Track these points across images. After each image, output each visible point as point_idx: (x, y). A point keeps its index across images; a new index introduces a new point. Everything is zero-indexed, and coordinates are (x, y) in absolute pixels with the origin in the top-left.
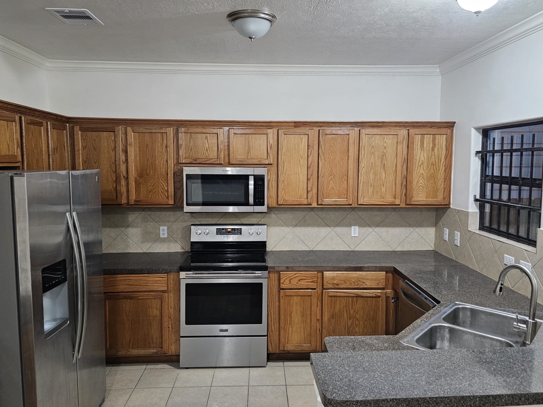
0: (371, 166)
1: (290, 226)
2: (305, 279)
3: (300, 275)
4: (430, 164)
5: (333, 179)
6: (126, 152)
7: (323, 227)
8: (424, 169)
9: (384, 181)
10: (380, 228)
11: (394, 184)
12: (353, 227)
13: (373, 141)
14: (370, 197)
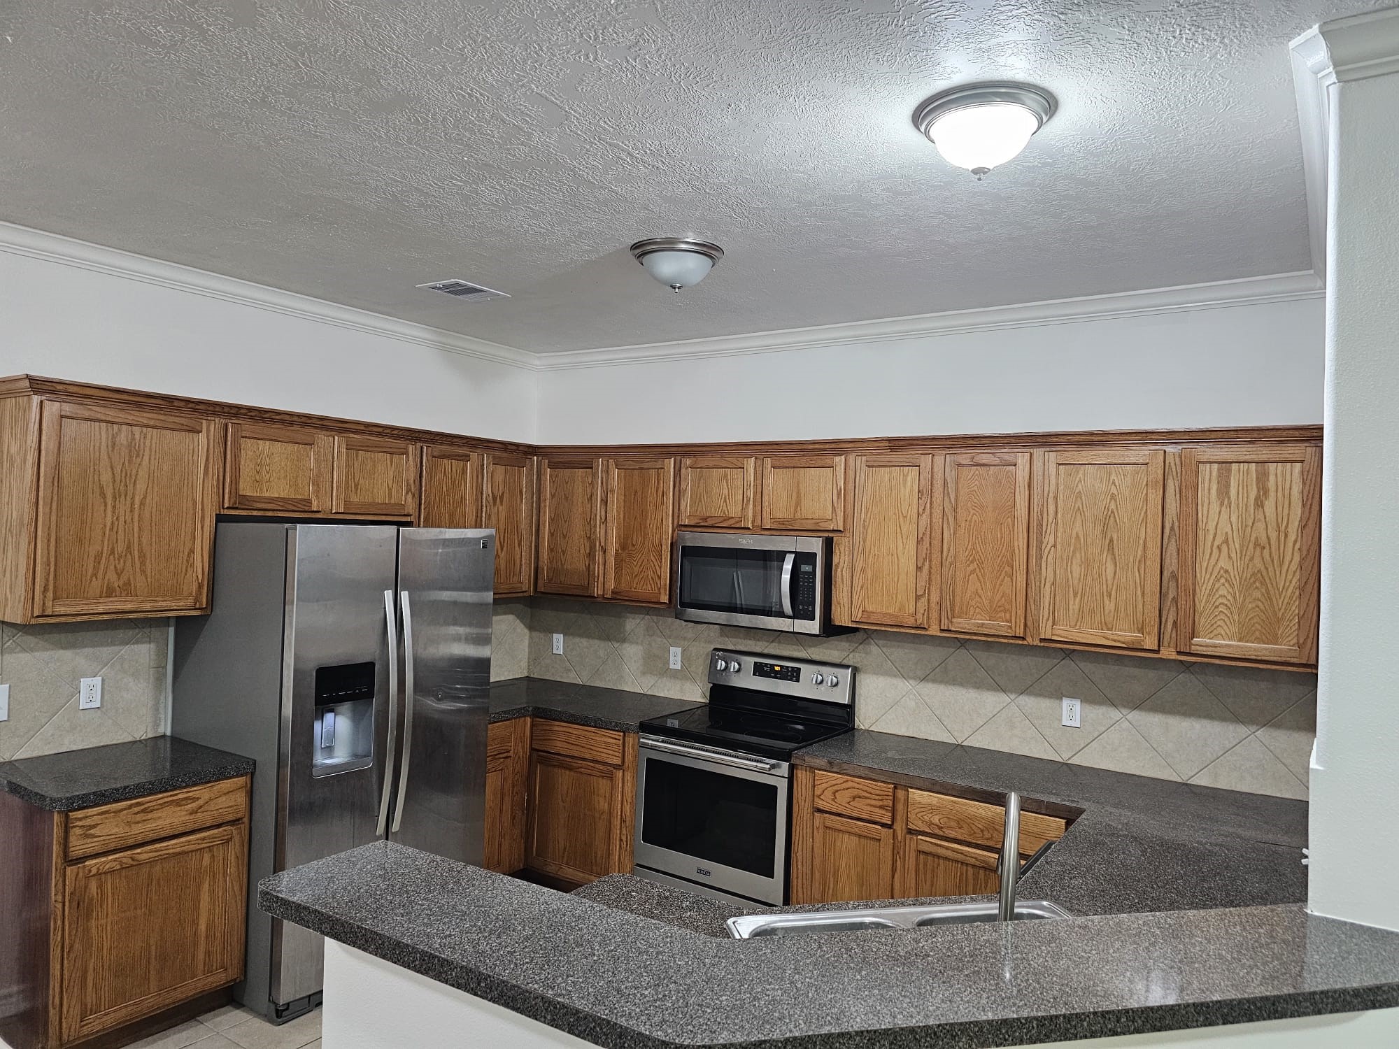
0: (1075, 547)
1: (911, 678)
2: (866, 798)
3: (855, 785)
4: (1251, 545)
5: (978, 570)
6: (605, 502)
7: (988, 690)
8: (1230, 557)
9: (1110, 582)
10: (1143, 713)
11: (1139, 593)
12: (1066, 702)
13: (1080, 481)
14: (1073, 623)
